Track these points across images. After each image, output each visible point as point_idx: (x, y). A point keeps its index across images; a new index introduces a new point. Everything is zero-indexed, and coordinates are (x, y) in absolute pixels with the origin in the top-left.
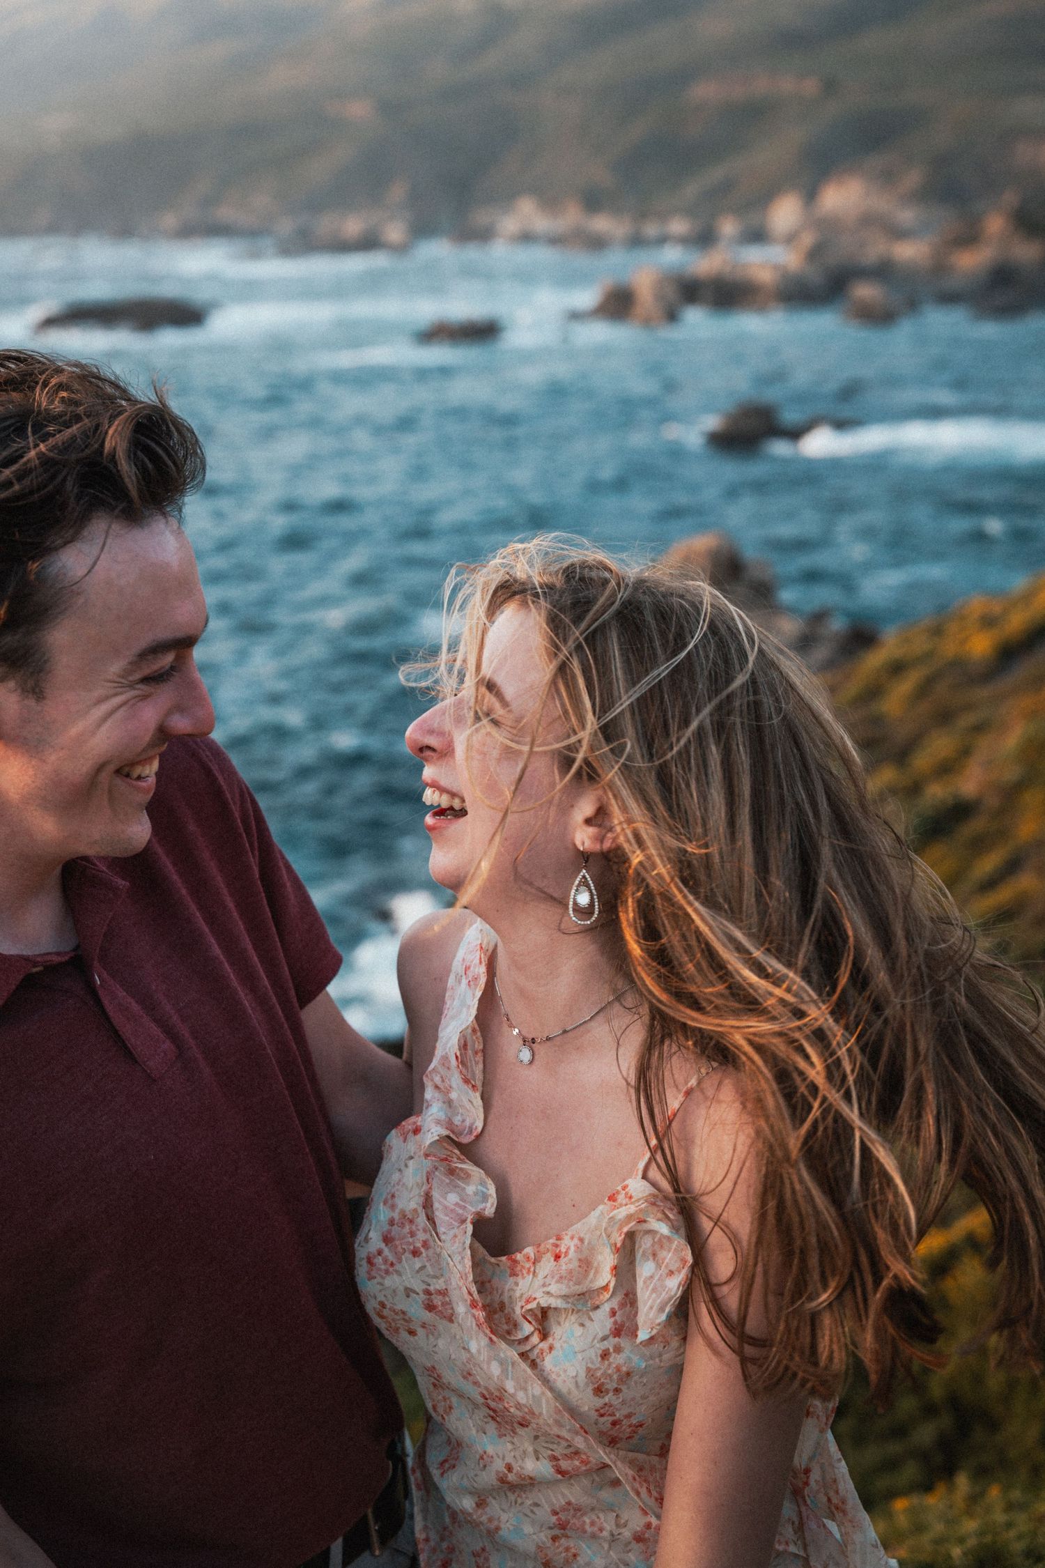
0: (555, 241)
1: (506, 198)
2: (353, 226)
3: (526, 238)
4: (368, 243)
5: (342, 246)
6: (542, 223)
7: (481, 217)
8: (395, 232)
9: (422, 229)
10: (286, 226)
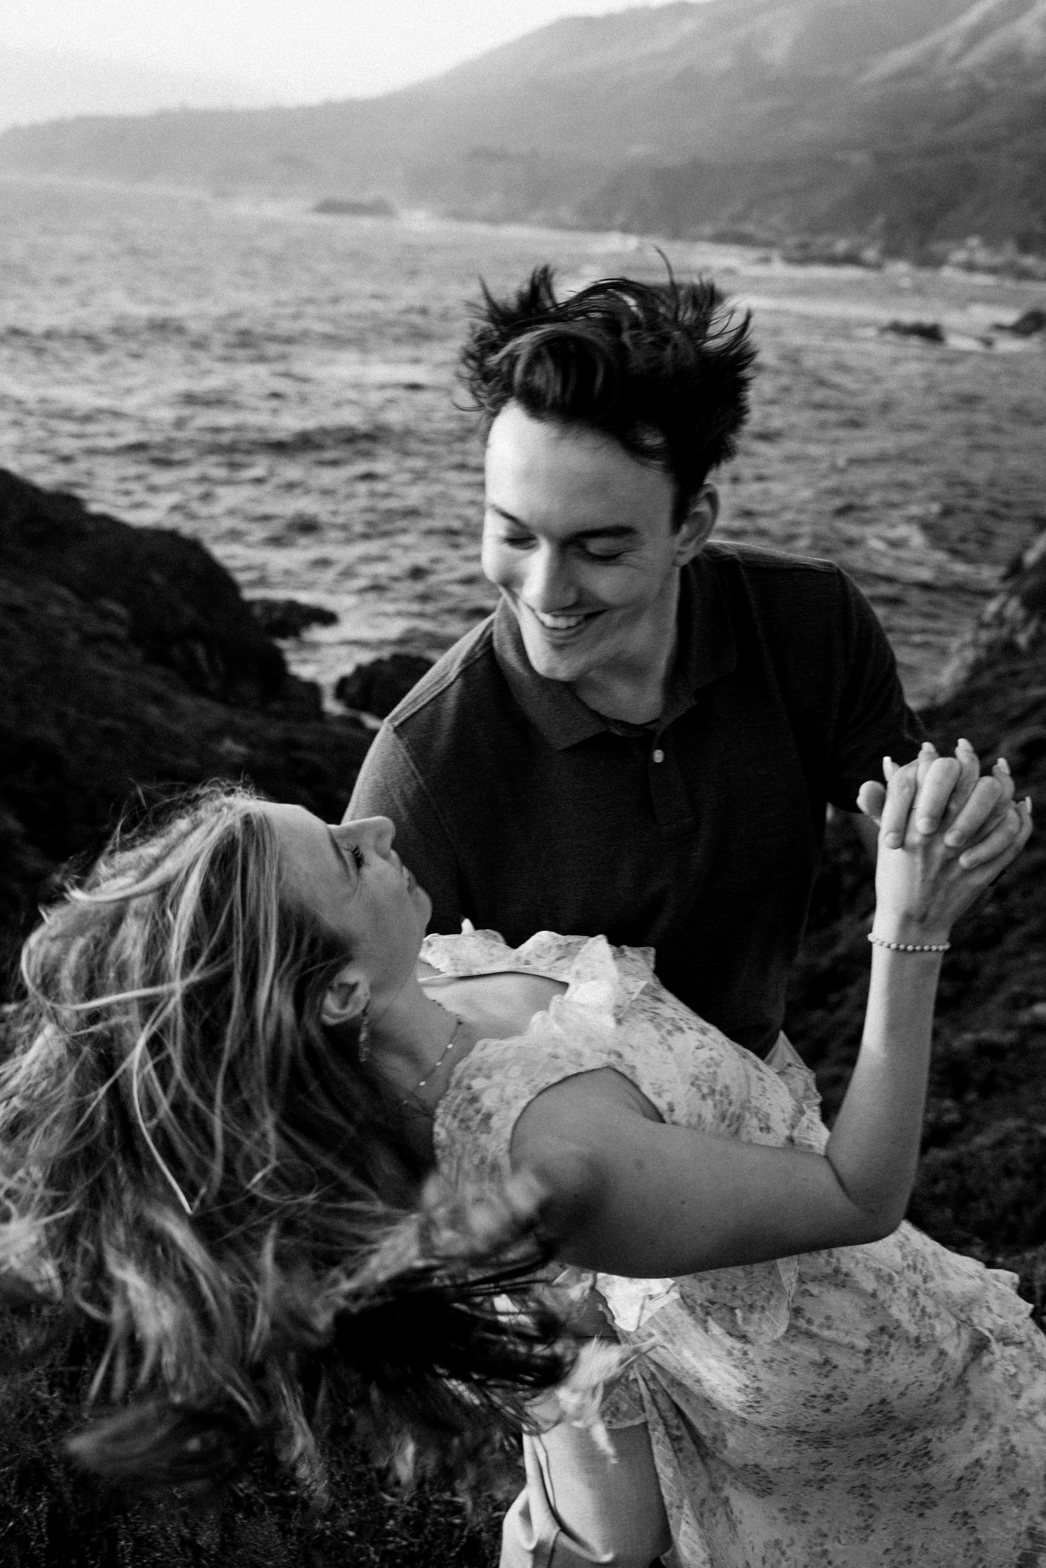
0: (992, 270)
1: (959, 236)
2: (841, 246)
3: (970, 267)
4: (852, 259)
5: (833, 260)
6: (982, 257)
7: (937, 248)
8: (870, 254)
9: (892, 252)
10: (792, 241)
